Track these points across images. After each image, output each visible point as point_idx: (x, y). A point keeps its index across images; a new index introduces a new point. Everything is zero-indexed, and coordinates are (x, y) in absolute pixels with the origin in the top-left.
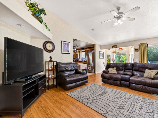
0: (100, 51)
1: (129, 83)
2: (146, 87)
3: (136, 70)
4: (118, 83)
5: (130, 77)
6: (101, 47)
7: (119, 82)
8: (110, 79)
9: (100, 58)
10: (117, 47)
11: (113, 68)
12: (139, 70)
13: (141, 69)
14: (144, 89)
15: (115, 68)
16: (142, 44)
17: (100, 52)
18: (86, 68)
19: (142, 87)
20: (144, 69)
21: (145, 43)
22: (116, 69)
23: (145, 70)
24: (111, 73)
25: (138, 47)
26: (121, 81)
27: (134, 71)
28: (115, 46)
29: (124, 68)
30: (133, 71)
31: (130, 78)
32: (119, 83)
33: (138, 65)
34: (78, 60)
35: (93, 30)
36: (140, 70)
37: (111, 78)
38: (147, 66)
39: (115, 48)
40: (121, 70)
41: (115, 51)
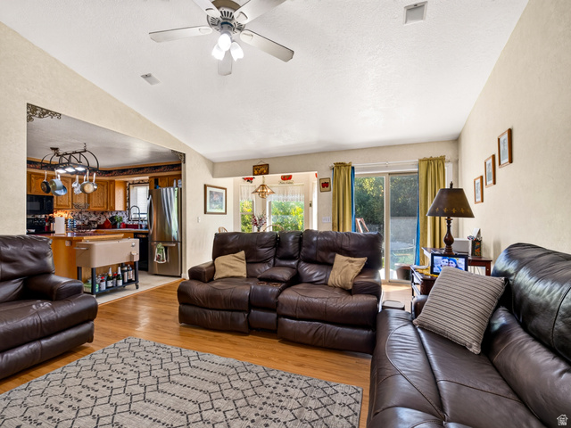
0: (207, 183)
1: (277, 318)
2: (328, 325)
3: (310, 261)
4: (238, 319)
5: (281, 291)
6: (215, 167)
7: (242, 314)
8: (209, 305)
9: (208, 210)
10: (267, 173)
11: (236, 255)
12: (319, 259)
13: (323, 254)
14: (321, 338)
15: (242, 254)
16: (339, 166)
17: (209, 189)
18: (132, 256)
19: (313, 331)
20: (332, 254)
21: (347, 163)
22: (246, 259)
23: (333, 257)
24: (224, 275)
25: (328, 175)
26: (249, 312)
27: (302, 264)
28: (262, 169)
29: (272, 252)
30: (299, 262)
31: (281, 296)
32: (241, 318)
33: (315, 239)
34: (121, 219)
35: (147, 76)
36: (321, 258)
37: (213, 301)
38: (338, 241)
39: (261, 174)
40: (264, 261)
41: (263, 186)
